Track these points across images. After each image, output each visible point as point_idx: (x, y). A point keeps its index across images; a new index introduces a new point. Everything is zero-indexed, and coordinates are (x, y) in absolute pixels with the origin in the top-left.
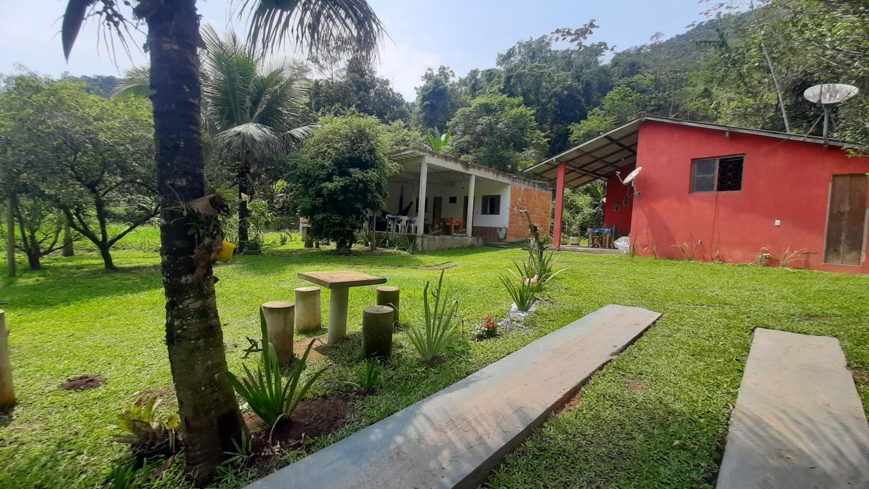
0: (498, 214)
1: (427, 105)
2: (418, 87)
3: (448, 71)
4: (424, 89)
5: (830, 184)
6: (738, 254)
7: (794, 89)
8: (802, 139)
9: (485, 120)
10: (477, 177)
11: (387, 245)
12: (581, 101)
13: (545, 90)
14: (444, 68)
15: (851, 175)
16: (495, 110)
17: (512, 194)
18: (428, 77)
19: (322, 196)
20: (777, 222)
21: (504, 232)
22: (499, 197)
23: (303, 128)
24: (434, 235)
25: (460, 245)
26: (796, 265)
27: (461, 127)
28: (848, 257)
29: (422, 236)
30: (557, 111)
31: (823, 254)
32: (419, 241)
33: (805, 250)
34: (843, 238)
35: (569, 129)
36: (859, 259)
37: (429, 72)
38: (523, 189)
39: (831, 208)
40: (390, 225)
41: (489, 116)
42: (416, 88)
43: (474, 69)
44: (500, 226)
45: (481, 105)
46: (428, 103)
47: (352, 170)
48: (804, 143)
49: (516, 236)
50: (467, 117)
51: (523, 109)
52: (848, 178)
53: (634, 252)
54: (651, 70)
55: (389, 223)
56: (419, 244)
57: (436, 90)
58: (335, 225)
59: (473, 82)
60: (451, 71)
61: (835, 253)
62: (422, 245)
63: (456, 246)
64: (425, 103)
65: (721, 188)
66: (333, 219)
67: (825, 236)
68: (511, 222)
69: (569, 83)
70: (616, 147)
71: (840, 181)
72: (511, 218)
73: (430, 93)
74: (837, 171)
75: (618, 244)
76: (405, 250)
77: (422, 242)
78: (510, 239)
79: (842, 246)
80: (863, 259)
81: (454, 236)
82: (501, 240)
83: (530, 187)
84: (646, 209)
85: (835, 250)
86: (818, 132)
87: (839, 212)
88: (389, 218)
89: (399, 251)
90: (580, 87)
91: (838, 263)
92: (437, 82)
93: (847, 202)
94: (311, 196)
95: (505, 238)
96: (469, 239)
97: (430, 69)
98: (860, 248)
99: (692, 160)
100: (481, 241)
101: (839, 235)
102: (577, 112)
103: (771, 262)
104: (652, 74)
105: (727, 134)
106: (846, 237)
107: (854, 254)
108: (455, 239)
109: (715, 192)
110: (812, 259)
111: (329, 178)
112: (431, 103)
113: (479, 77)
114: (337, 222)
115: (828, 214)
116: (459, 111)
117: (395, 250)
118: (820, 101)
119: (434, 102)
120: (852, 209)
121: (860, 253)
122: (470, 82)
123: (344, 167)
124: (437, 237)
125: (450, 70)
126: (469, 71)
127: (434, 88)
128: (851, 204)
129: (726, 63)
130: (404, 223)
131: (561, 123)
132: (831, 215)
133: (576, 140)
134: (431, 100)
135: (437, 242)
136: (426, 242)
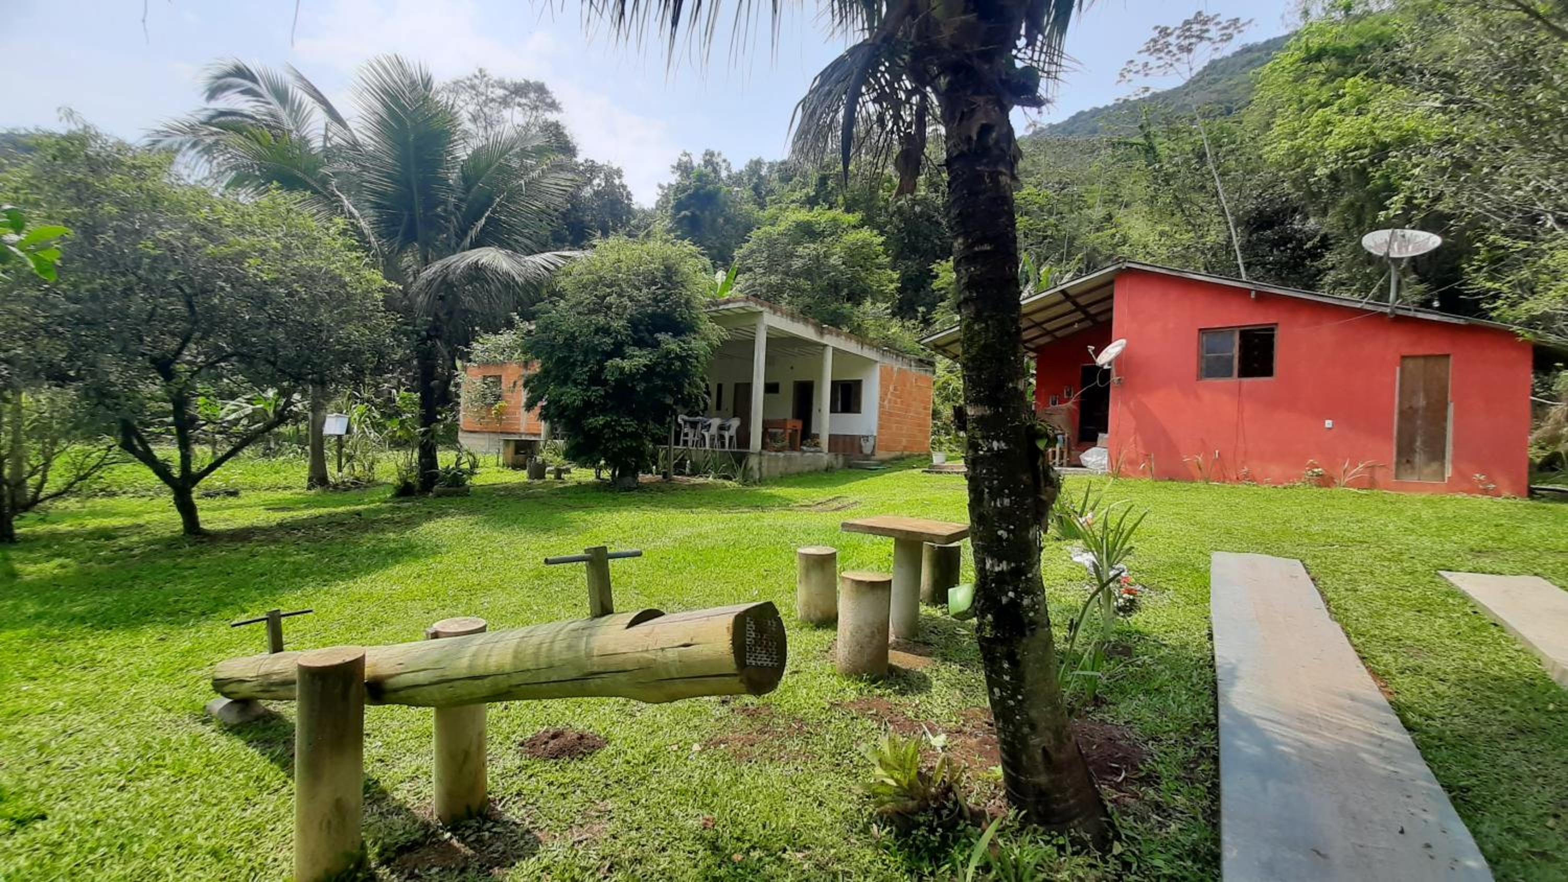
0: (858, 411)
1: (685, 217)
2: (666, 185)
3: (719, 160)
4: (679, 189)
5: (1398, 369)
6: (1275, 470)
7: (1248, 222)
8: (1359, 306)
9: (807, 249)
10: (834, 349)
11: (687, 470)
12: (941, 224)
13: (882, 203)
14: (712, 155)
15: (1425, 357)
16: (822, 234)
17: (882, 379)
18: (684, 168)
19: (604, 383)
20: (1328, 423)
21: (871, 441)
22: (858, 383)
23: (543, 255)
24: (778, 451)
25: (813, 468)
26: (1358, 483)
27: (762, 259)
28: (1427, 470)
29: (760, 454)
30: (903, 238)
31: (1393, 467)
32: (753, 462)
33: (1369, 462)
34: (1418, 444)
35: (931, 271)
36: (1443, 474)
37: (685, 159)
38: (896, 369)
39: (1401, 403)
40: (686, 435)
41: (814, 242)
42: (661, 187)
43: (755, 159)
44: (864, 434)
45: (798, 225)
46: (687, 213)
47: (661, 336)
48: (1361, 311)
49: (888, 449)
50: (771, 243)
51: (865, 234)
52: (1421, 362)
53: (1117, 472)
54: (1032, 179)
55: (686, 430)
56: (756, 467)
57: (701, 191)
58: (624, 435)
59: (755, 180)
60: (725, 161)
61: (1408, 466)
62: (760, 469)
63: (807, 468)
64: (683, 213)
65: (1244, 373)
66: (623, 426)
67: (1395, 441)
68: (881, 427)
69: (923, 193)
70: (1068, 306)
71: (1410, 364)
72: (880, 418)
73: (690, 196)
74: (1406, 351)
75: (1088, 459)
76: (728, 478)
77: (760, 464)
78: (881, 455)
79: (1417, 456)
80: (1449, 472)
81: (805, 452)
82: (867, 457)
83: (905, 367)
84: (1132, 404)
85: (1408, 461)
86: (1383, 295)
87: (1411, 408)
88: (685, 422)
89: (720, 481)
90: (940, 202)
91: (1414, 479)
92: (701, 177)
93: (1422, 395)
94: (581, 384)
95: (873, 454)
96: (825, 457)
97: (686, 154)
98: (1444, 457)
99: (1200, 330)
100: (841, 459)
101: (1412, 441)
102: (937, 241)
103: (1325, 481)
104: (1035, 187)
105: (1253, 295)
106: (1424, 443)
107: (1435, 466)
108: (803, 458)
109: (1235, 379)
110: (1379, 475)
111: (618, 351)
112: (693, 213)
113: (764, 171)
114: (630, 430)
115: (1396, 411)
116: (755, 234)
117: (711, 479)
118: (1388, 254)
119: (698, 213)
120: (1428, 404)
121: (1443, 465)
122: (750, 180)
123: (641, 331)
124: (781, 455)
125: (723, 157)
126: (747, 162)
127: (697, 189)
128: (1427, 396)
129: (1156, 178)
130: (714, 430)
131: (909, 259)
132: (1401, 413)
133: (942, 289)
134: (692, 209)
135: (780, 464)
136: (765, 464)
